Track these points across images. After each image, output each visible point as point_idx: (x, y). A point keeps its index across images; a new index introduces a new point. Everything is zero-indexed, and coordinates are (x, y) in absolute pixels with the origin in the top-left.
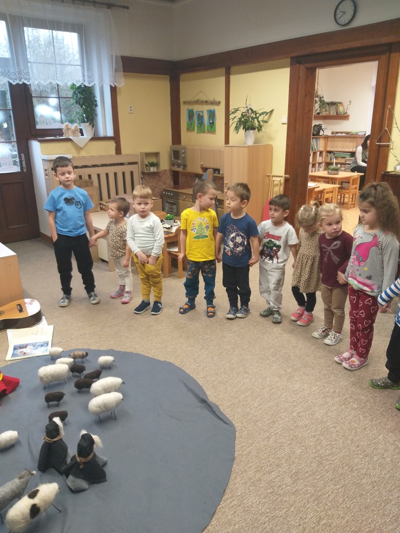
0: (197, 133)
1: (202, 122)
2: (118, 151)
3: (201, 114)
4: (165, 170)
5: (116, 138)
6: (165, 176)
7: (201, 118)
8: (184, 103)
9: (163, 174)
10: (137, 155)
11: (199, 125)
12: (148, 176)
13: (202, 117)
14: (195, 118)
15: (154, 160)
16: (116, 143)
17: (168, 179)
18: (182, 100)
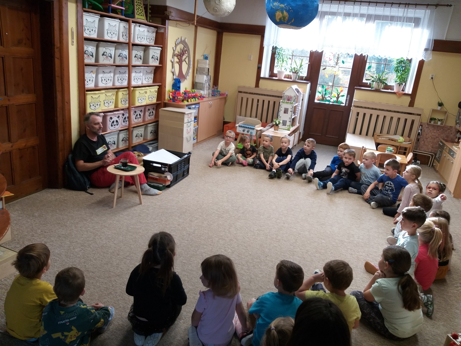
2: (411, 104)
4: (450, 126)
5: (413, 96)
6: (449, 131)
9: (448, 129)
12: (433, 127)
16: (411, 98)
17: (451, 134)
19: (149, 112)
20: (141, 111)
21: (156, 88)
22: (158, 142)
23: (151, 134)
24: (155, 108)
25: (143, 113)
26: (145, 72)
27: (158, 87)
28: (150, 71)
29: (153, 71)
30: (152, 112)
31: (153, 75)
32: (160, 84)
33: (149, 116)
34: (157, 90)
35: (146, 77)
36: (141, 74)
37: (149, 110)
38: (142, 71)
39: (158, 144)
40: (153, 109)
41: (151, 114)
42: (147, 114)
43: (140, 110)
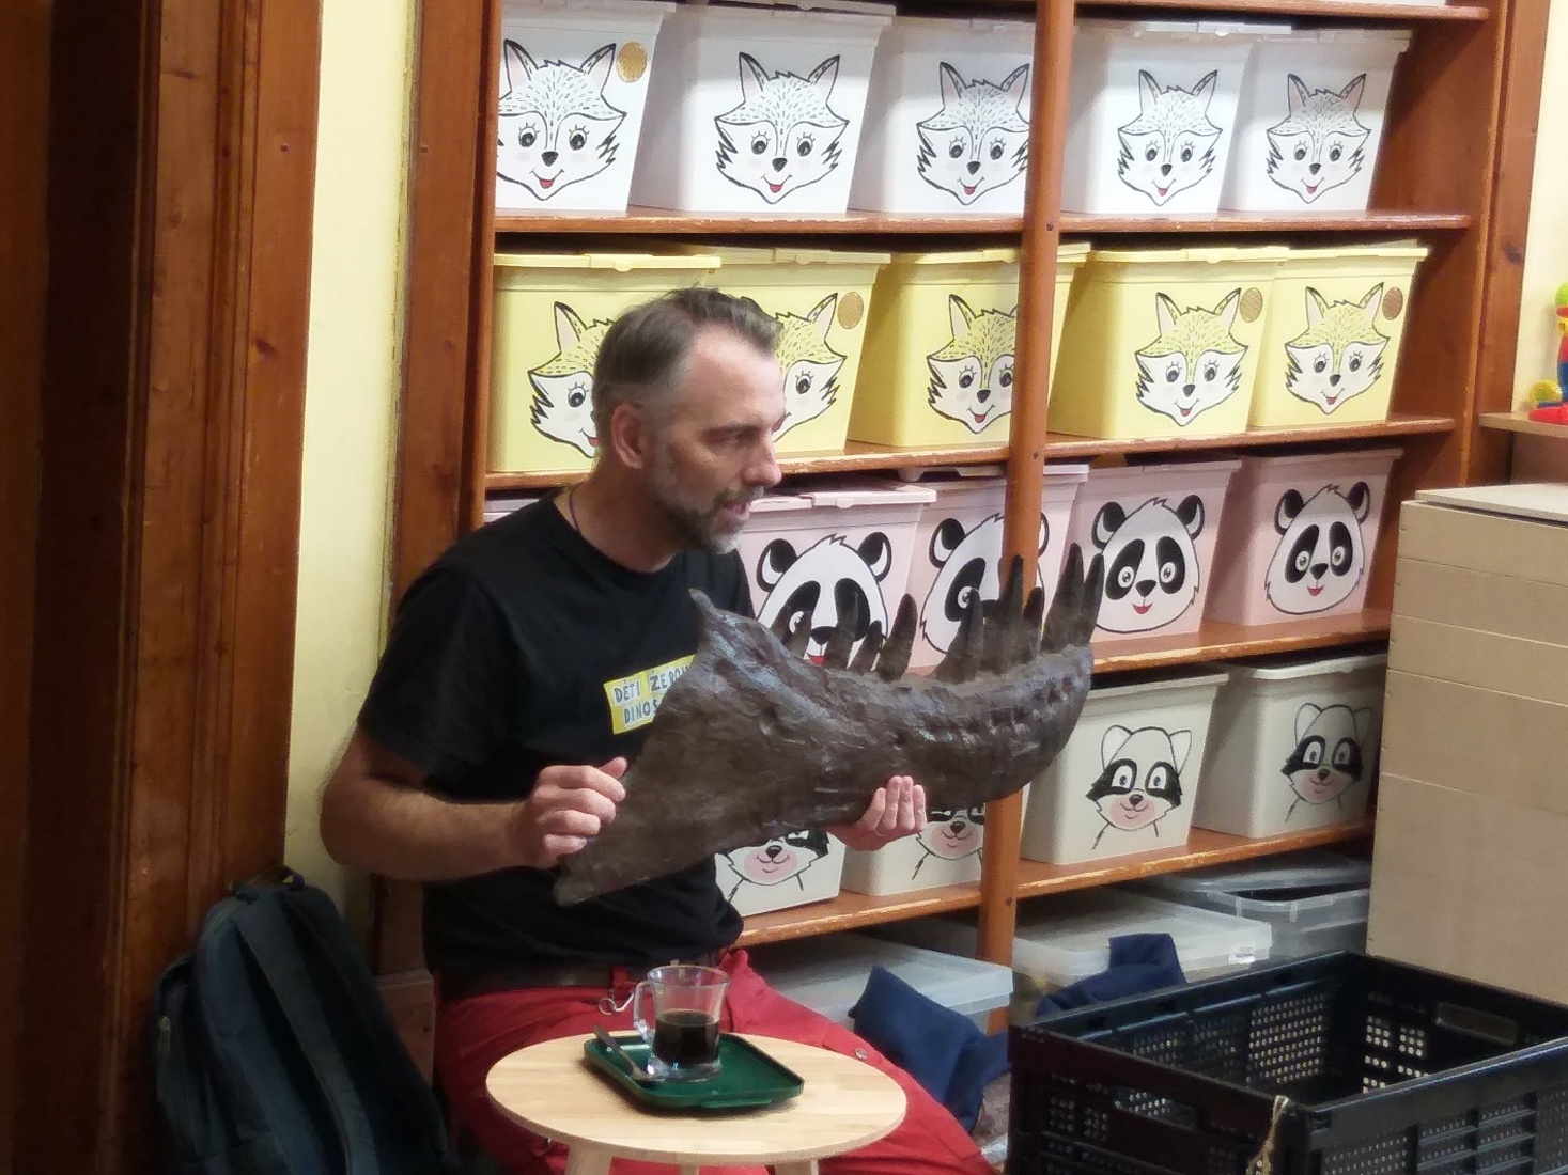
19: (1297, 528)
20: (1189, 510)
21: (1398, 265)
22: (1365, 883)
23: (1300, 776)
24: (1378, 486)
25: (1209, 539)
26: (1273, 83)
27: (1423, 252)
28: (1339, 79)
29: (1381, 83)
30: (1341, 536)
31: (1376, 122)
32: (1452, 220)
33: (1294, 575)
34: (1402, 280)
35: (1287, 147)
36: (1223, 108)
37: (1294, 503)
38: (1232, 72)
39: (1364, 905)
40: (1357, 497)
41: (1323, 551)
42: (1269, 547)
43: (1177, 499)
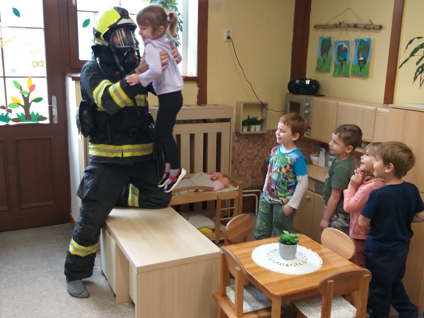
0: (334, 76)
1: (345, 60)
2: (202, 99)
3: (345, 46)
5: (201, 80)
7: (342, 52)
8: (316, 27)
10: (231, 108)
11: (339, 64)
13: (346, 50)
14: (333, 52)
15: (257, 115)
16: (199, 86)
18: (313, 22)
